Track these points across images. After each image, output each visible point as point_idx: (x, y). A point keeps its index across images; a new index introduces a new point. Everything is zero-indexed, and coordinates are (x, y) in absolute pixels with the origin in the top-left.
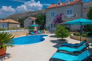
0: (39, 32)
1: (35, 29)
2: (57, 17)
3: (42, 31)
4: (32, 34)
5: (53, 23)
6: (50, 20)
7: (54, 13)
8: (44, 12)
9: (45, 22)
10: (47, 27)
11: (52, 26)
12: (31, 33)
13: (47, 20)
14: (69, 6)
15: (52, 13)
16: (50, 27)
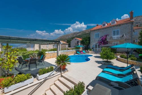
0: (84, 51)
1: (81, 50)
2: (101, 38)
3: (86, 51)
4: (78, 54)
5: (97, 44)
6: (94, 41)
7: (98, 34)
8: (88, 32)
9: (89, 43)
10: (91, 48)
11: (97, 46)
12: (78, 52)
13: (91, 41)
14: (115, 27)
15: (96, 34)
16: (94, 48)
